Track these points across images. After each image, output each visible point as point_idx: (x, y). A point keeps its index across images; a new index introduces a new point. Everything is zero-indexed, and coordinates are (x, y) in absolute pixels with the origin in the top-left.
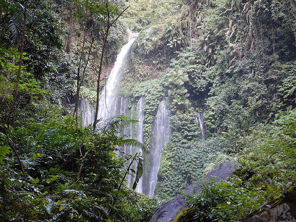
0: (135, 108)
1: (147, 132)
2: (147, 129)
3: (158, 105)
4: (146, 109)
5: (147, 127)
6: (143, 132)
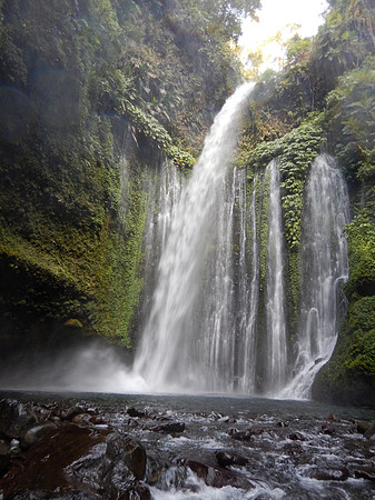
0: (262, 178)
1: (292, 208)
2: (292, 203)
3: (314, 158)
4: (288, 168)
5: (292, 200)
6: (283, 211)
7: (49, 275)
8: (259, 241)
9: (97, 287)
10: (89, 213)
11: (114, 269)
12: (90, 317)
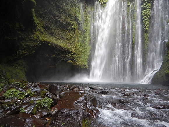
1: (146, 15)
5: (146, 12)
6: (142, 17)
7: (61, 47)
8: (132, 29)
9: (76, 50)
10: (71, 25)
11: (81, 43)
12: (75, 59)
